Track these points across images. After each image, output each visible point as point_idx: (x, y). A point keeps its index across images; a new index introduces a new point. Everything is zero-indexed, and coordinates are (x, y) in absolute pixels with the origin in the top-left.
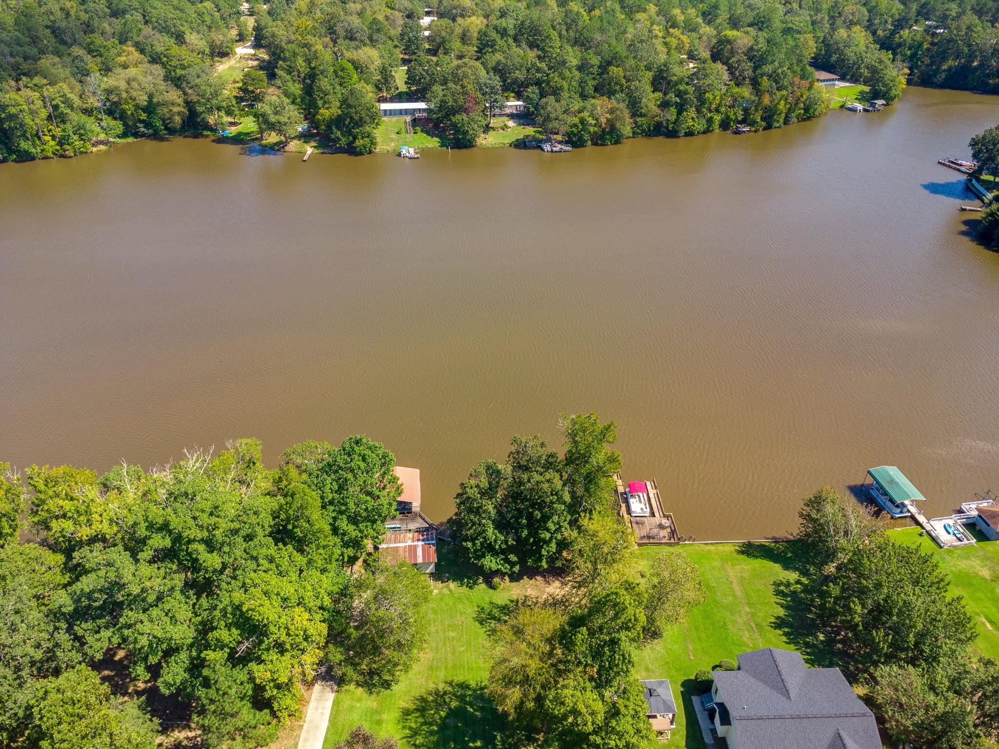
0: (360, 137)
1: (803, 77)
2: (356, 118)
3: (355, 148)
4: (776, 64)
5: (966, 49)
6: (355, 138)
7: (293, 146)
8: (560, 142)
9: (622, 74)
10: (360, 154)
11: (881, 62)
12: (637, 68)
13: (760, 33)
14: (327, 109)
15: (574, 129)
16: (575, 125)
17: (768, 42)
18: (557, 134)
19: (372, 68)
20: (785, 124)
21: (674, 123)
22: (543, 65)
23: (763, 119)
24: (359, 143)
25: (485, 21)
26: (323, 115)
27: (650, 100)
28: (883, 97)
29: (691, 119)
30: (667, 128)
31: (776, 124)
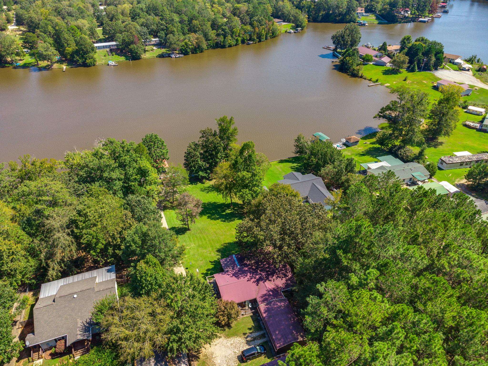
0: (88, 59)
1: (269, 21)
2: (85, 50)
3: (86, 64)
4: (259, 16)
5: (327, 7)
6: (86, 59)
7: (56, 66)
8: (178, 54)
9: (198, 23)
10: (90, 66)
11: (297, 13)
12: (204, 20)
13: (249, 5)
14: (70, 47)
15: (183, 47)
16: (183, 46)
17: (253, 8)
18: (176, 50)
19: (85, 29)
20: (266, 39)
21: (223, 42)
22: (163, 22)
23: (257, 38)
24: (88, 61)
25: (131, 6)
26: (68, 50)
27: (212, 34)
28: (300, 27)
29: (230, 40)
30: (221, 44)
31: (262, 40)
